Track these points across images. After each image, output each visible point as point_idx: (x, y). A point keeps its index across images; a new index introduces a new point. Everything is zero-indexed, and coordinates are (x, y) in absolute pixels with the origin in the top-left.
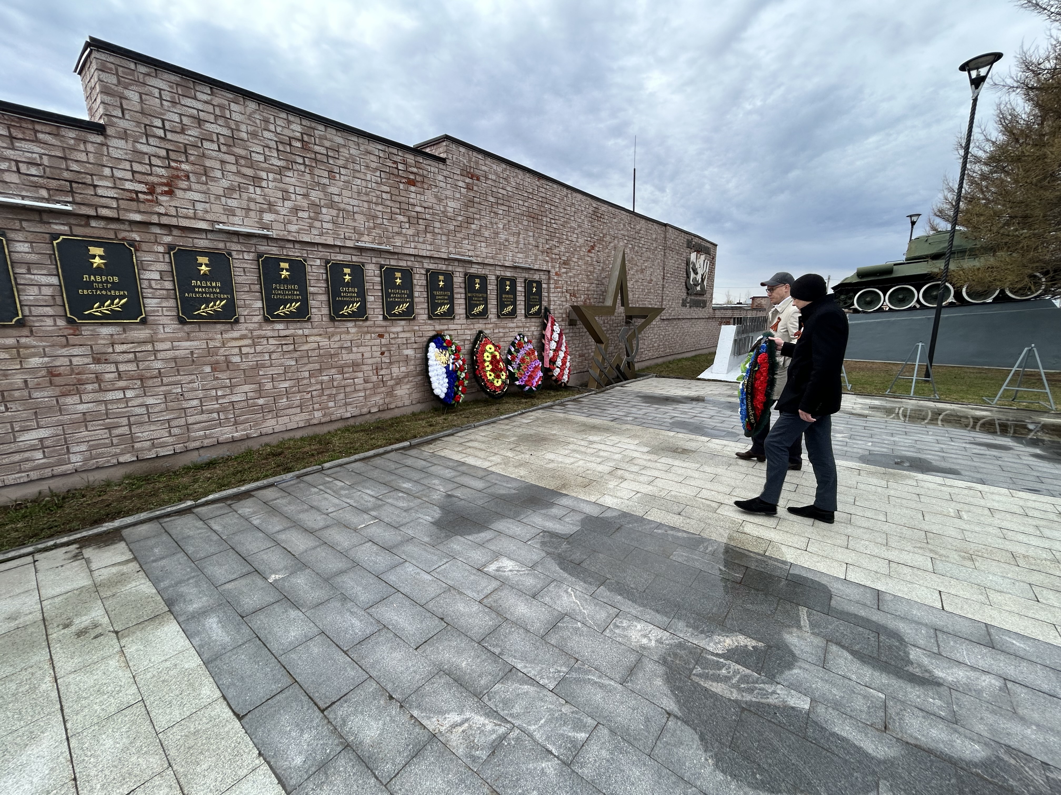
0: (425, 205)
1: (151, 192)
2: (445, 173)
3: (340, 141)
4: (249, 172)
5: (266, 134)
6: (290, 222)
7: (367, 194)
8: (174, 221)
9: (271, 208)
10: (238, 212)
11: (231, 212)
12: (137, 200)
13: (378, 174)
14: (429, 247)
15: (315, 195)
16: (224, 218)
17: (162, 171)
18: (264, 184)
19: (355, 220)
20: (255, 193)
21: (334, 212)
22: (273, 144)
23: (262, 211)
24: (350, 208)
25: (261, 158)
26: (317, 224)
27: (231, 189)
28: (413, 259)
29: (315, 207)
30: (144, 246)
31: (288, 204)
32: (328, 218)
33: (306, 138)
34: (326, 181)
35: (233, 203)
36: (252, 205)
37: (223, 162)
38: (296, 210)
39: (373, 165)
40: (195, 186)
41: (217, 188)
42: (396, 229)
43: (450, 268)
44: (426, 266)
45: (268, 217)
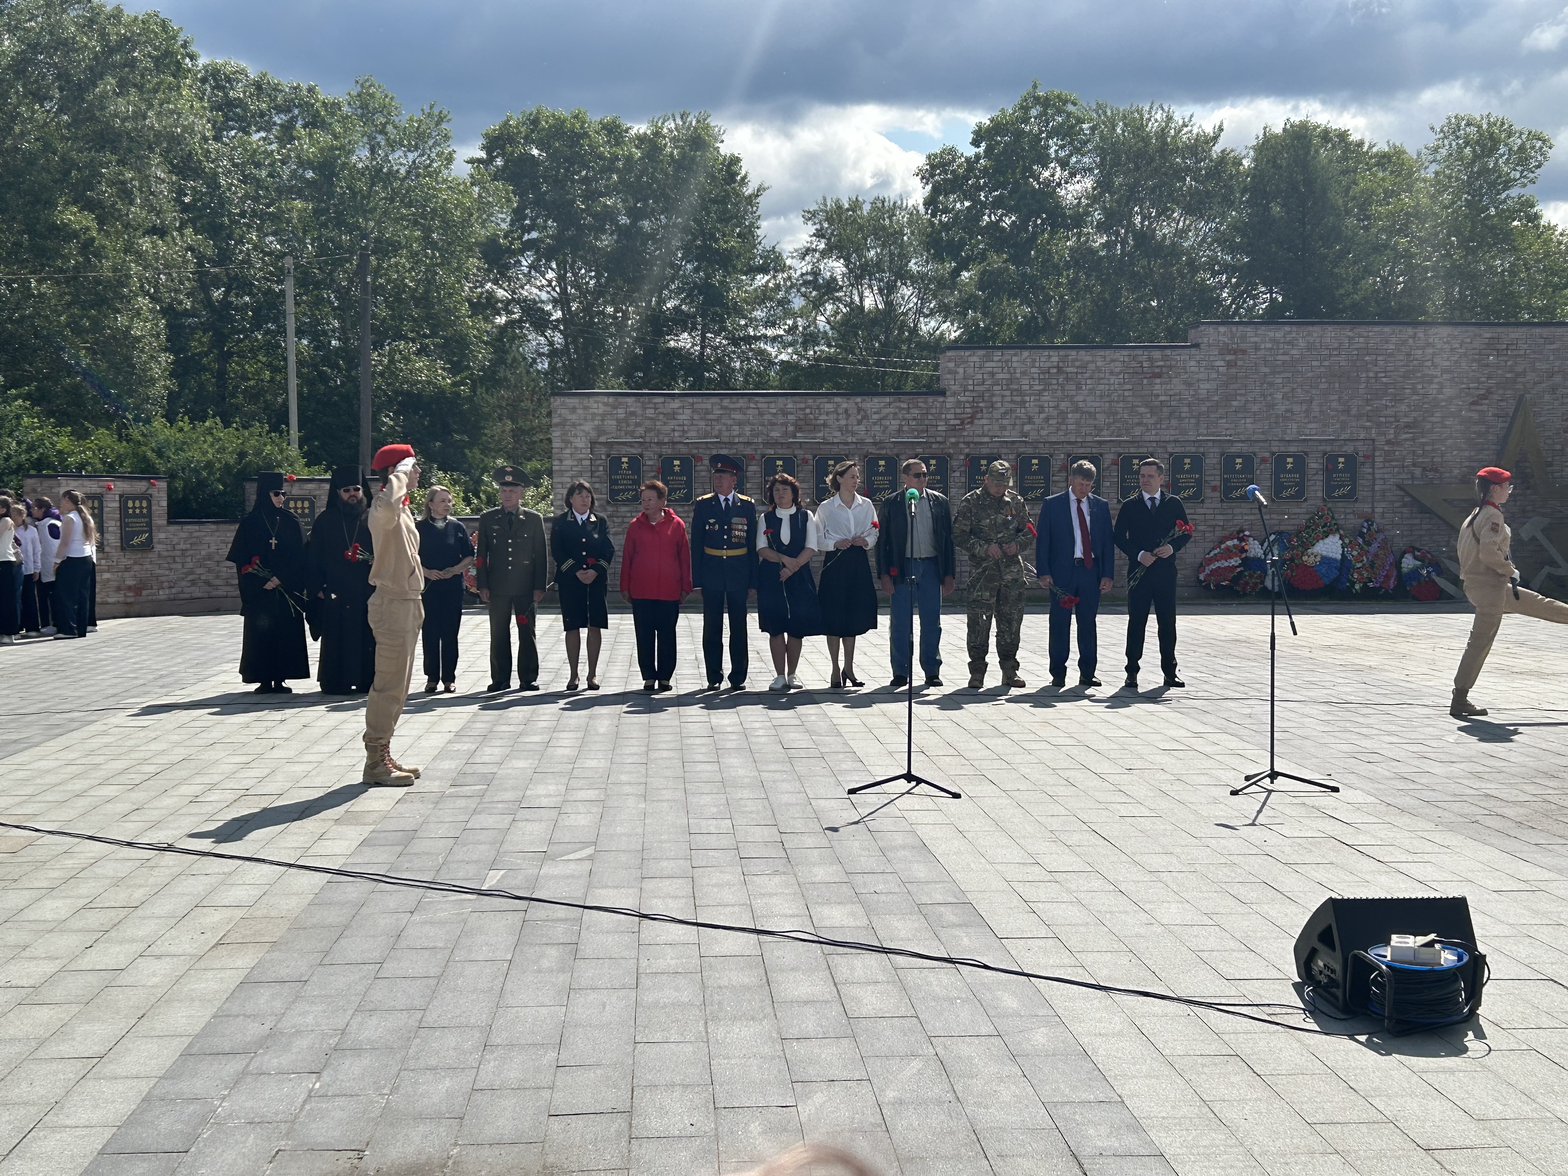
0: (1171, 393)
1: (962, 423)
2: (1198, 358)
3: (1089, 358)
4: (1018, 399)
5: (1033, 370)
6: (1043, 428)
7: (1109, 396)
8: (971, 439)
9: (1030, 420)
10: (1009, 428)
11: (1003, 428)
12: (955, 429)
13: (1121, 376)
14: (1173, 432)
15: (1063, 405)
16: (999, 434)
17: (968, 410)
18: (1027, 405)
19: (1095, 419)
20: (1020, 412)
21: (1078, 416)
22: (1036, 376)
23: (1023, 425)
24: (1092, 410)
25: (1027, 387)
26: (1063, 427)
27: (1006, 413)
28: (1154, 445)
29: (1063, 415)
30: (955, 457)
31: (1042, 416)
32: (1071, 421)
33: (1061, 364)
34: (1074, 393)
35: (1005, 422)
36: (1018, 422)
37: (1003, 396)
38: (1047, 419)
39: (1117, 370)
40: (985, 416)
41: (997, 415)
42: (1135, 421)
43: (1202, 450)
44: (1170, 450)
45: (1027, 428)
